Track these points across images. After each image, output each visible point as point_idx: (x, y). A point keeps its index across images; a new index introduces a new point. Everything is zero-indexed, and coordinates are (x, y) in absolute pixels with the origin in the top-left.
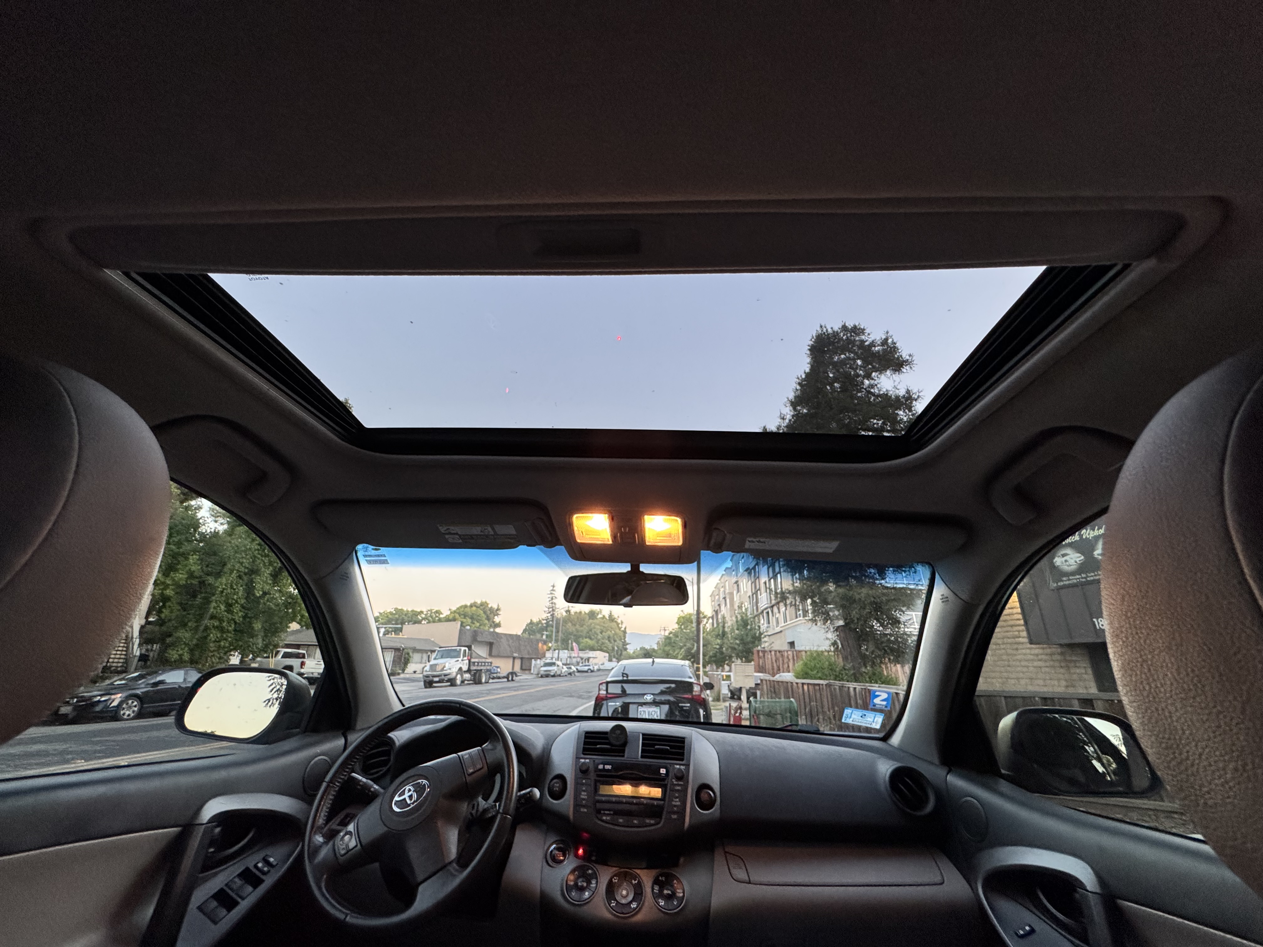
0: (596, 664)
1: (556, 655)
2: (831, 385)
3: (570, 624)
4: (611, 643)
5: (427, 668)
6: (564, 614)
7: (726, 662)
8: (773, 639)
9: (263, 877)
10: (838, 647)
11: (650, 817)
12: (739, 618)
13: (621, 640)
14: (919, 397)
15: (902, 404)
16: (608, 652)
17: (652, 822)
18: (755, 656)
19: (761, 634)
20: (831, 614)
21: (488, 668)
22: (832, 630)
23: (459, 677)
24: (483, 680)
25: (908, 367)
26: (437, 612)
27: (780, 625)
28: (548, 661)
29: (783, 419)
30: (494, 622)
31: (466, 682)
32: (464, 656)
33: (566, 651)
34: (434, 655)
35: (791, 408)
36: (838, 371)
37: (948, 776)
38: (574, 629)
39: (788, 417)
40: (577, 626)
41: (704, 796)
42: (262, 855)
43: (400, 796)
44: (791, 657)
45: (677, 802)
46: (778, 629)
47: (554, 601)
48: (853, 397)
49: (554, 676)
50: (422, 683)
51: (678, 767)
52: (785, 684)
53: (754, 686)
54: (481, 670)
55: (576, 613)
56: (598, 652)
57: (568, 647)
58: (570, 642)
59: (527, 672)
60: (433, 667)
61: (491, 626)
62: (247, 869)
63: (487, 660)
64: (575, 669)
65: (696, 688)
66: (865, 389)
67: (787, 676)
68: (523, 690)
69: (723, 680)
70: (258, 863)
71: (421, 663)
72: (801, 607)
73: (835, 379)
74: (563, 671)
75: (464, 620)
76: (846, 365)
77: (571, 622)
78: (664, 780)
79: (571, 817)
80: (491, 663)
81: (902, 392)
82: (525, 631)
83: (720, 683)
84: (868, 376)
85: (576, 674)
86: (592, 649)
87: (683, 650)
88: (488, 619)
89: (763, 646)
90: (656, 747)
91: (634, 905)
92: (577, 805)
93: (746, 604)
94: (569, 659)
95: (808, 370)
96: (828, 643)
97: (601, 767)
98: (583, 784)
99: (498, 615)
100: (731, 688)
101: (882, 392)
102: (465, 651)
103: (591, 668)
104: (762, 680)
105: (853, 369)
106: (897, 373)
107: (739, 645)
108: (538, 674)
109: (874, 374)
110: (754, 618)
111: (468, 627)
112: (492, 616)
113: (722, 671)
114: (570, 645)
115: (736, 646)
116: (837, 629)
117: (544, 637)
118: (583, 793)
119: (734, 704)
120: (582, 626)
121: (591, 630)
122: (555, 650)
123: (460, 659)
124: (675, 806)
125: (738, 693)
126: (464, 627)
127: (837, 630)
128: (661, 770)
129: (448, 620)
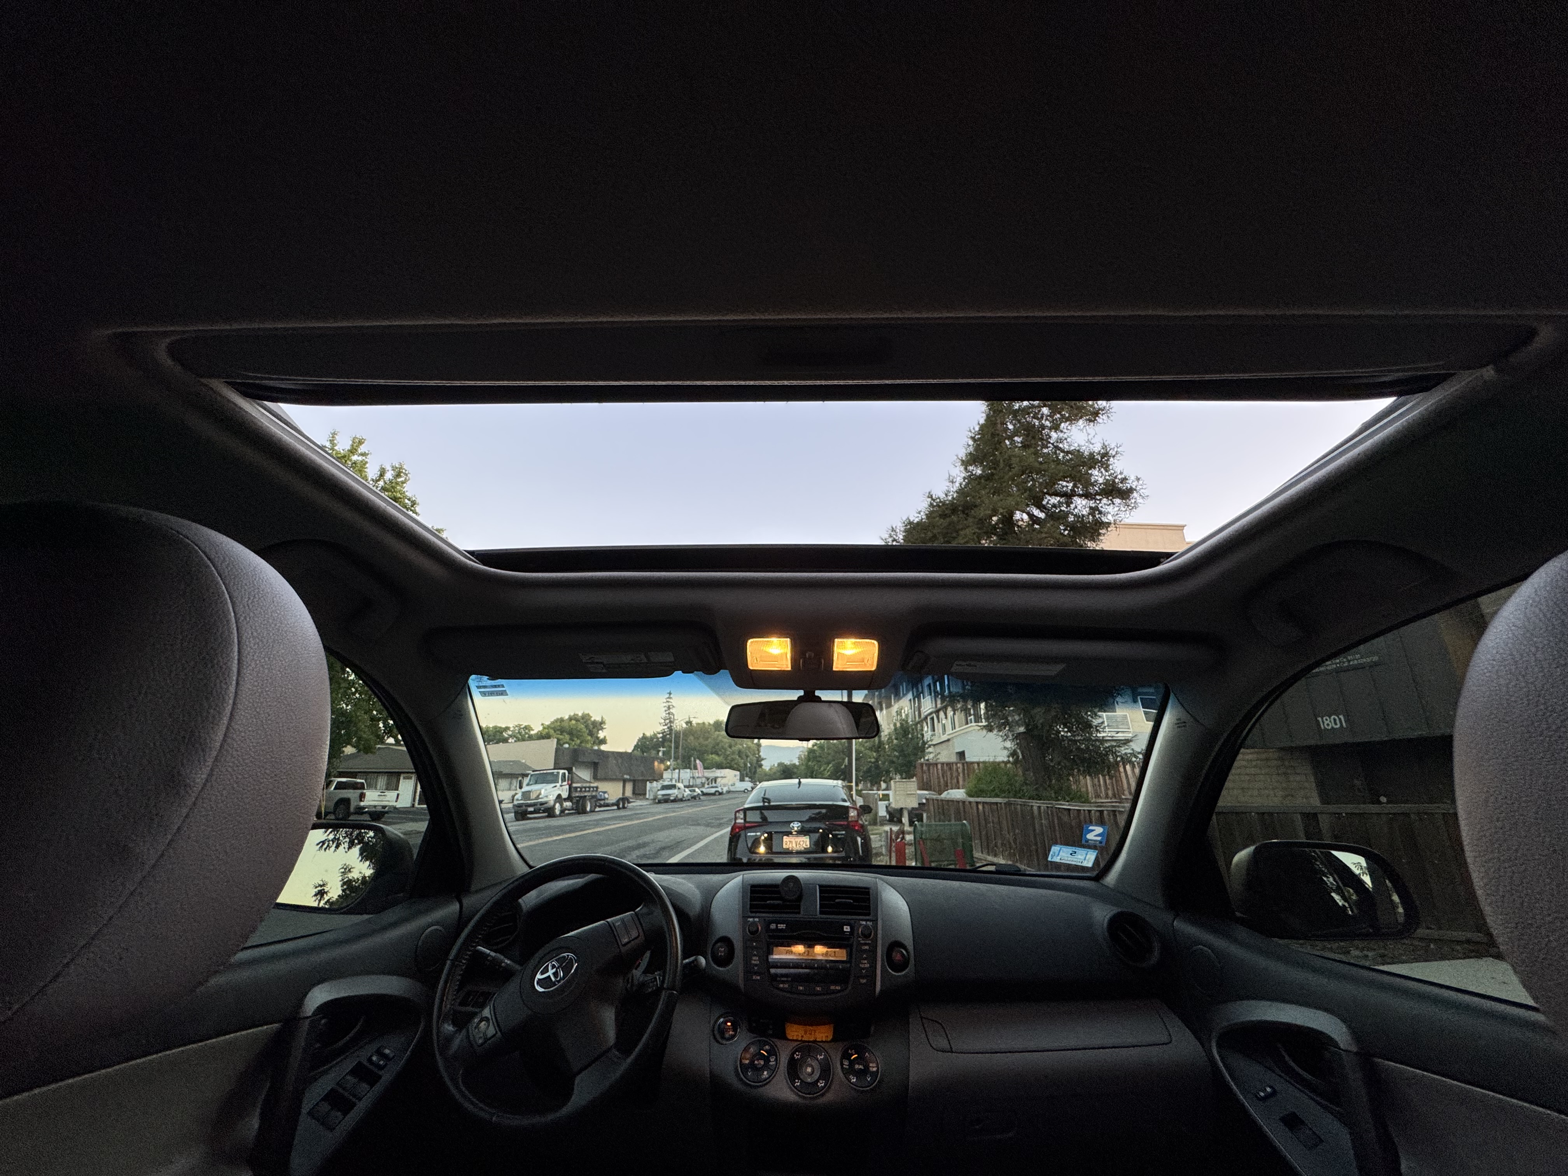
0: (725, 785)
1: (676, 776)
2: (1010, 438)
3: (692, 738)
4: (742, 759)
5: (519, 796)
6: (684, 725)
7: (883, 778)
8: (938, 749)
9: (380, 1073)
10: (1018, 757)
11: (835, 983)
12: (898, 725)
13: (754, 754)
14: (1117, 453)
15: (1098, 462)
16: (739, 771)
17: (838, 988)
18: (918, 770)
19: (924, 743)
20: (1010, 719)
21: (594, 794)
22: (1011, 737)
23: (557, 806)
24: (588, 809)
25: (1105, 417)
26: (526, 728)
27: (947, 733)
28: (666, 783)
29: (953, 482)
30: (598, 738)
31: (567, 812)
32: (563, 780)
33: (688, 770)
34: (526, 781)
35: (962, 468)
36: (1019, 421)
37: (1175, 922)
38: (697, 744)
39: (959, 480)
40: (701, 740)
41: (897, 957)
42: (374, 1046)
43: (542, 973)
44: (960, 770)
45: (865, 964)
46: (945, 738)
47: (671, 710)
48: (1036, 454)
49: (674, 801)
50: (513, 815)
51: (864, 923)
52: (955, 803)
53: (916, 806)
54: (586, 796)
55: (698, 724)
56: (728, 770)
57: (690, 764)
58: (692, 759)
59: (641, 797)
60: (526, 795)
61: (594, 743)
62: (360, 1064)
63: (592, 785)
64: (700, 792)
65: (853, 813)
66: (1053, 444)
67: (958, 794)
68: (637, 819)
69: (881, 800)
70: (371, 1056)
71: (510, 789)
72: (972, 712)
73: (1016, 433)
74: (686, 794)
75: (561, 737)
76: (1029, 414)
77: (693, 735)
78: (848, 939)
79: (742, 986)
80: (597, 788)
81: (1097, 448)
82: (636, 747)
83: (877, 804)
84: (1056, 427)
85: (701, 797)
86: (720, 766)
87: (830, 765)
88: (591, 734)
89: (926, 758)
90: (837, 901)
91: (821, 1084)
92: (749, 971)
93: (906, 709)
94: (691, 780)
95: (982, 421)
96: (1006, 753)
97: (773, 926)
98: (754, 948)
99: (602, 729)
100: (889, 809)
101: (1072, 448)
102: (565, 773)
103: (719, 789)
104: (927, 799)
105: (1038, 419)
106: (1092, 424)
107: (898, 758)
108: (655, 799)
109: (1063, 425)
110: (916, 724)
111: (567, 746)
112: (595, 730)
113: (878, 790)
114: (693, 763)
115: (895, 759)
116: (1018, 736)
117: (661, 754)
118: (754, 958)
119: (895, 828)
120: (707, 739)
121: (718, 744)
122: (674, 769)
123: (558, 785)
124: (863, 969)
125: (898, 815)
126: (562, 745)
127: (1016, 738)
128: (845, 927)
129: (541, 736)
